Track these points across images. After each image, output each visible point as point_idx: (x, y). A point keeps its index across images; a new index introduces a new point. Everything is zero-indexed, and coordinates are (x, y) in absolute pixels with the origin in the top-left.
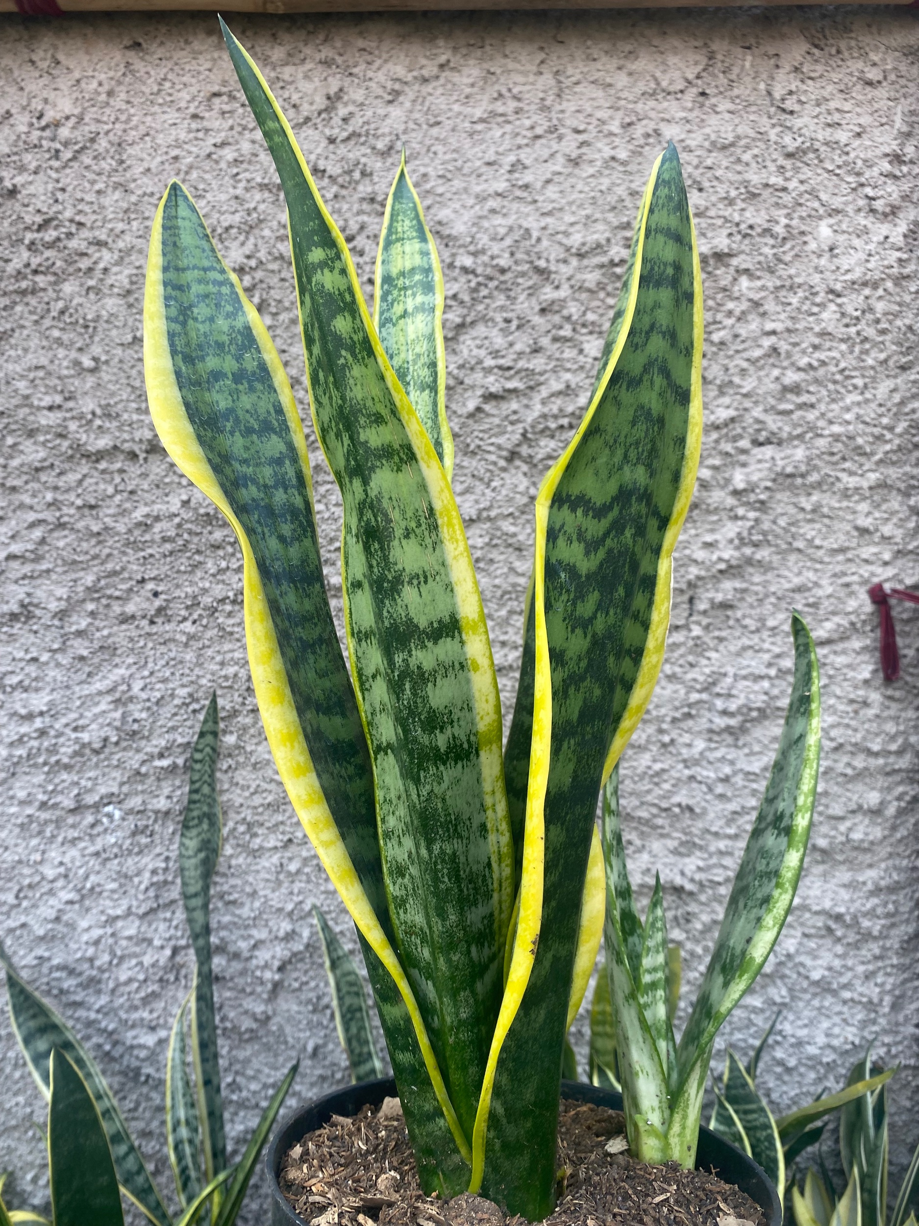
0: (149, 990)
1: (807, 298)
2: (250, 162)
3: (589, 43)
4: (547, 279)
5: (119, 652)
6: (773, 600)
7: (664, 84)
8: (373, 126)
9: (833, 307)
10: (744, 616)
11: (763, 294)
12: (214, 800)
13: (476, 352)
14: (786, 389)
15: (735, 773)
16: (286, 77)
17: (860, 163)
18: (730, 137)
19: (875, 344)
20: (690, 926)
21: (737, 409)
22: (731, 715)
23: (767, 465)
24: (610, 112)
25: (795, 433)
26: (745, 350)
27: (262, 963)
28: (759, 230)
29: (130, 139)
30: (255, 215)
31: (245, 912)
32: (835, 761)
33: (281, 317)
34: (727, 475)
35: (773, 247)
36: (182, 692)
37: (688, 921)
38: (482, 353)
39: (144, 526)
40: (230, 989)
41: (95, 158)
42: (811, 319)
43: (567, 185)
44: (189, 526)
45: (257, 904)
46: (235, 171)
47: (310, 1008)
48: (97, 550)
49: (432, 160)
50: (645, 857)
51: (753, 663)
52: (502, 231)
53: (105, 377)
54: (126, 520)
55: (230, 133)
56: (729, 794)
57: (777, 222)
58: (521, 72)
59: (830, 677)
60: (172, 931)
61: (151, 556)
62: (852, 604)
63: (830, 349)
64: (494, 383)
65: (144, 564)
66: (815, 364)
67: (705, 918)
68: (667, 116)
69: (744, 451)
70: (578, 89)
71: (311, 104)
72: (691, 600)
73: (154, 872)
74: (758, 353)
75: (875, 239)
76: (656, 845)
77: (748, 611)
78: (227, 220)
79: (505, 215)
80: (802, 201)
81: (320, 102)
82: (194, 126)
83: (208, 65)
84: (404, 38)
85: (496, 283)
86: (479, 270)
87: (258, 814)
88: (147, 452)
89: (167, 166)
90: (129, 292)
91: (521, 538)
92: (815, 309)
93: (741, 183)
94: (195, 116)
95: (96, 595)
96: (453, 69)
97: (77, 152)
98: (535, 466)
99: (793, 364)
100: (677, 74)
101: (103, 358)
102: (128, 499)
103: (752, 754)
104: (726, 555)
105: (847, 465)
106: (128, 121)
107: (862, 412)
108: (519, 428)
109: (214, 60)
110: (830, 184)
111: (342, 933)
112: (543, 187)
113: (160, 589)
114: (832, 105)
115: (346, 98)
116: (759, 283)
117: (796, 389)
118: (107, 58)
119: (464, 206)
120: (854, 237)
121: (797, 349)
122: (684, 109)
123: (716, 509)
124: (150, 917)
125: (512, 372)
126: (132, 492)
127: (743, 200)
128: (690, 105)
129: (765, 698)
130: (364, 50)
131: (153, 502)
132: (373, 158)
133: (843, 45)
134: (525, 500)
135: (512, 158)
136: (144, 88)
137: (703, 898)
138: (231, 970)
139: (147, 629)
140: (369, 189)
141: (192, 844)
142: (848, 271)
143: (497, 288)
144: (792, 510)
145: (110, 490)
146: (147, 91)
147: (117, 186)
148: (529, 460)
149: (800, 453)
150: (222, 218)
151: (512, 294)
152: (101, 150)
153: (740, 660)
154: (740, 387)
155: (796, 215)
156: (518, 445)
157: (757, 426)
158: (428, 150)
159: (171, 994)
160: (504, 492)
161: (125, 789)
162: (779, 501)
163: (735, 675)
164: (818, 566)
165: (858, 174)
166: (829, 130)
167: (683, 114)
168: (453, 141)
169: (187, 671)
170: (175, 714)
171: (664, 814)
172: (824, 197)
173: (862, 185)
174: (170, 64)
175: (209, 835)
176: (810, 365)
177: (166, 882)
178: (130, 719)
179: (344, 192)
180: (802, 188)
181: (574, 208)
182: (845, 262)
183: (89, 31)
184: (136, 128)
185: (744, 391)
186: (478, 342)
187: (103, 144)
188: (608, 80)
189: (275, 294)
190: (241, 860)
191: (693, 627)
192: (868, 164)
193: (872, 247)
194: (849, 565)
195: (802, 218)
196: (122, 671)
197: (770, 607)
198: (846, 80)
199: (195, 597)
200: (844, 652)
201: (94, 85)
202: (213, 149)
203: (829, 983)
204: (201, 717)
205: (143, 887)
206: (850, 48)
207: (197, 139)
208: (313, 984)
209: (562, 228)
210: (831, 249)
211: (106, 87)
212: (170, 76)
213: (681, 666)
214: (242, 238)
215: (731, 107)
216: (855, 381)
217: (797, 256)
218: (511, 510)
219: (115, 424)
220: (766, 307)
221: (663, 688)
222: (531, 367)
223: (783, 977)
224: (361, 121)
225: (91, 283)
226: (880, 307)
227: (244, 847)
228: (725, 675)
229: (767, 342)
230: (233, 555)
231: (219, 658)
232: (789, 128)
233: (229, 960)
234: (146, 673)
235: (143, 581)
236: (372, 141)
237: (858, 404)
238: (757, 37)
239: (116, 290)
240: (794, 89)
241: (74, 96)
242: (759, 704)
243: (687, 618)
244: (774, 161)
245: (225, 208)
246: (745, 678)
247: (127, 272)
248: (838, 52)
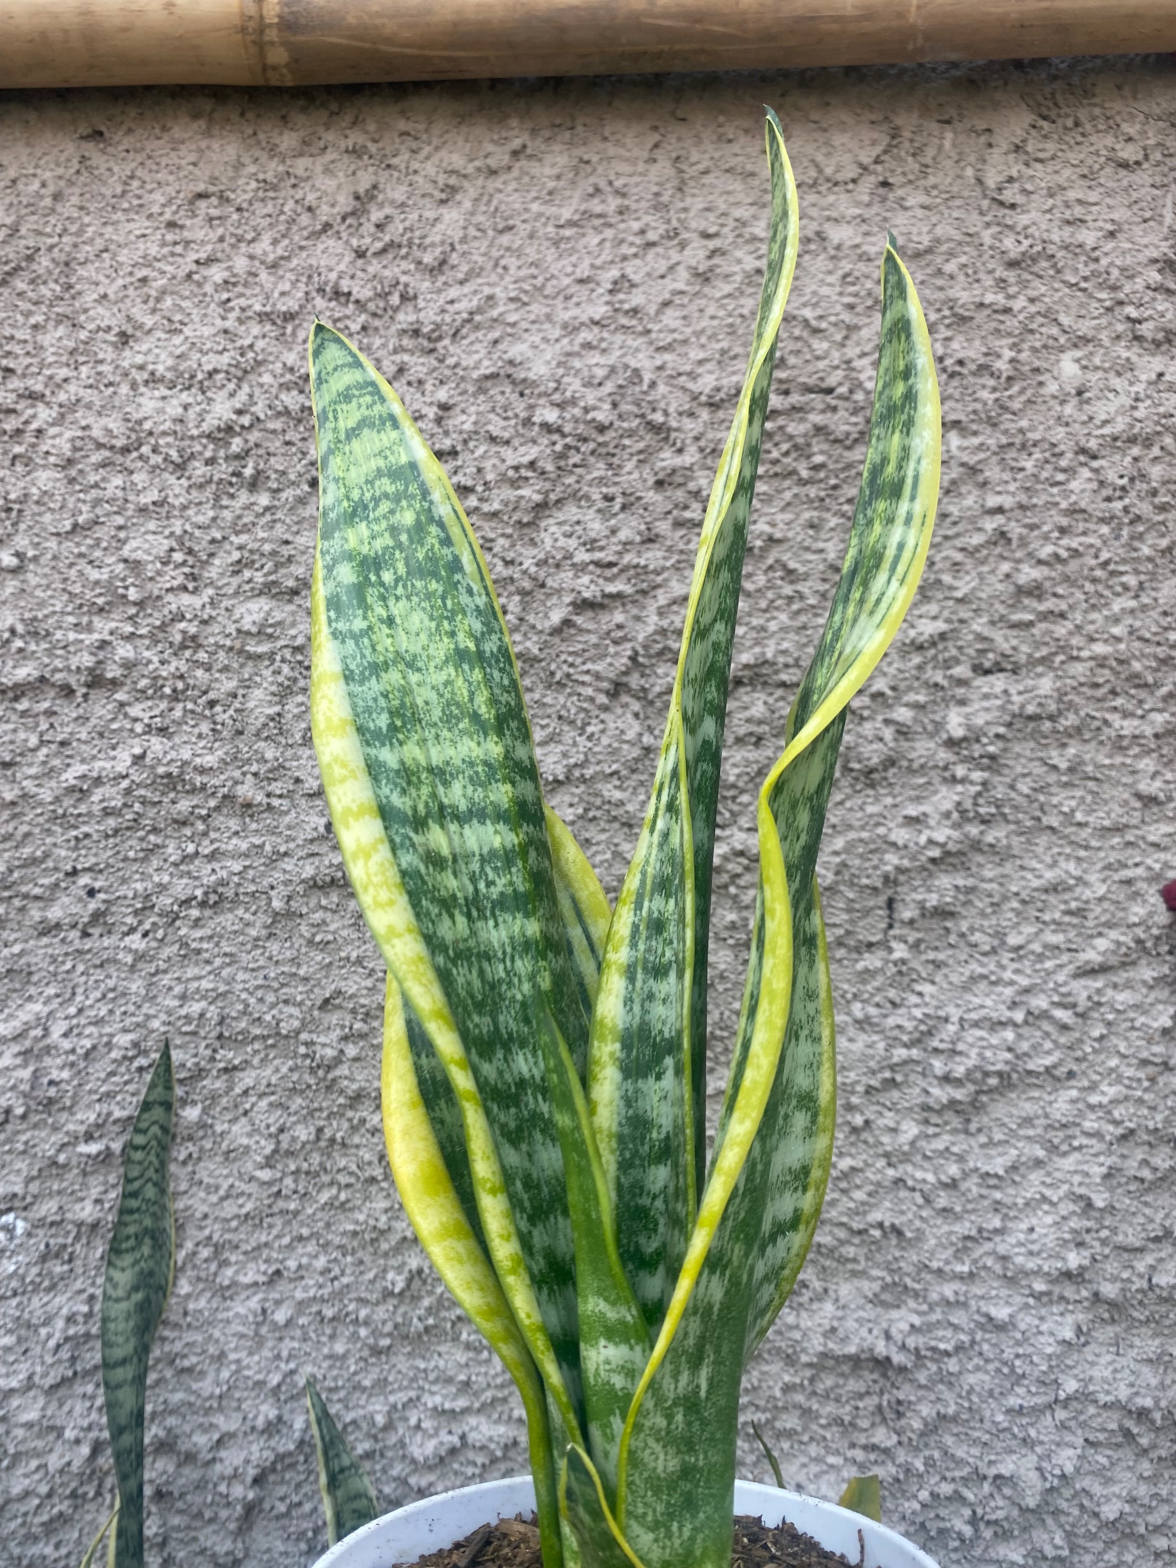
0: (55, 1511)
1: (1047, 462)
2: (246, 285)
3: (721, 119)
4: (666, 439)
5: (35, 978)
6: (1015, 904)
7: (829, 171)
8: (418, 233)
9: (1086, 473)
10: (972, 929)
11: (982, 456)
12: (164, 1208)
13: (562, 542)
14: (1022, 591)
15: (966, 1175)
16: (300, 172)
17: (1115, 273)
18: (926, 240)
19: (1153, 526)
20: (903, 1422)
21: (948, 621)
22: (958, 1083)
23: (999, 702)
24: (753, 210)
25: (1037, 655)
26: (957, 535)
27: (229, 1471)
28: (974, 367)
29: (81, 257)
30: (250, 355)
31: (206, 1386)
32: (1123, 1157)
33: (284, 495)
34: (938, 718)
35: (994, 390)
36: (124, 1040)
37: (900, 1415)
38: (573, 543)
39: (80, 793)
40: (180, 1512)
41: (32, 281)
42: (1055, 490)
43: (694, 307)
44: (142, 792)
45: (225, 1374)
46: (225, 296)
47: (303, 1546)
48: (10, 828)
49: (502, 278)
50: (829, 1307)
51: (989, 1002)
52: (600, 373)
53: (33, 580)
54: (53, 784)
55: (219, 246)
56: (958, 1209)
57: (999, 356)
58: (627, 160)
59: (1109, 1024)
60: (94, 1416)
61: (87, 836)
62: (1137, 912)
63: (1084, 533)
64: (588, 586)
65: (76, 848)
66: (1064, 554)
67: (926, 1410)
68: (834, 214)
69: (962, 682)
70: (707, 180)
71: (333, 206)
72: (890, 904)
73: (70, 1319)
74: (977, 539)
75: (1143, 377)
76: (845, 1290)
77: (978, 922)
78: (211, 362)
79: (604, 351)
80: (1034, 326)
81: (345, 202)
82: (170, 237)
83: (192, 158)
84: (463, 119)
85: (592, 445)
86: (567, 429)
87: (229, 1230)
88: (89, 686)
89: (131, 291)
90: (70, 462)
91: (630, 808)
92: (1060, 477)
93: (944, 303)
94: (172, 225)
95: (6, 894)
96: (530, 157)
97: (8, 273)
98: (652, 703)
99: (1030, 555)
100: (847, 159)
101: (30, 553)
102: (57, 754)
103: (991, 1144)
104: (940, 836)
105: (1119, 702)
106: (80, 232)
107: (1137, 624)
108: (627, 649)
109: (201, 151)
110: (1074, 303)
111: (354, 1422)
112: (658, 313)
113: (97, 885)
114: (1072, 195)
115: (381, 197)
116: (976, 441)
117: (1036, 591)
118: (55, 151)
119: (545, 340)
120: (1112, 374)
121: (1036, 533)
122: (858, 204)
123: (922, 766)
124: (62, 1392)
125: (615, 570)
126: (63, 744)
127: (948, 326)
128: (866, 198)
129: (1008, 1056)
130: (408, 134)
131: (94, 757)
132: (418, 276)
133: (1083, 114)
134: (636, 752)
135: (614, 273)
136: (103, 190)
137: (922, 1377)
138: (182, 1481)
139: (77, 945)
140: (412, 318)
141: (124, 1278)
142: (1106, 422)
143: (593, 452)
144: (1038, 769)
145: (33, 741)
146: (108, 193)
147: (61, 319)
148: (642, 695)
149: (1046, 685)
150: (204, 359)
151: (616, 461)
152: (41, 271)
153: (968, 996)
154: (951, 588)
155: (1025, 346)
156: (626, 673)
157: (979, 646)
158: (496, 265)
159: (88, 1517)
160: (605, 741)
161: (34, 1188)
162: (1019, 755)
163: (961, 1019)
164: (1082, 853)
165: (1114, 288)
166: (1068, 229)
167: (858, 211)
168: (531, 253)
169: (131, 1008)
170: (113, 1074)
171: (856, 1241)
172: (1065, 320)
173: (1121, 303)
174: (139, 158)
175: (151, 1263)
176: (1056, 556)
177: (87, 1336)
178: (45, 1081)
179: (377, 323)
180: (1033, 309)
181: (703, 340)
182: (1101, 410)
183: (32, 116)
184: (90, 242)
185: (959, 594)
186: (567, 528)
187: (44, 262)
188: (749, 167)
189: (277, 463)
190: (202, 1303)
191: (894, 944)
192: (1129, 273)
193: (1139, 388)
194: (1130, 851)
195: (1034, 350)
196: (37, 1007)
197: (1010, 915)
198: (1090, 162)
199: (147, 897)
200: (1128, 985)
201: (36, 185)
202: (194, 267)
203: (1132, 1524)
204: (148, 1077)
205: (52, 1343)
206: (1094, 118)
207: (173, 254)
208: (307, 1507)
209: (688, 368)
210: (1080, 393)
211: (51, 189)
212: (138, 173)
213: (878, 1005)
214: (231, 386)
215: (924, 199)
216: (1124, 579)
217: (1029, 401)
218: (615, 767)
219: (44, 645)
220: (987, 474)
221: (851, 1040)
222: (643, 562)
223: (1056, 1513)
224: (401, 228)
225: (18, 449)
226: (1156, 472)
227: (208, 1283)
228: (946, 1020)
229: (990, 524)
230: (205, 834)
231: (178, 989)
232: (1010, 227)
233: (179, 1465)
234: (72, 1010)
235: (74, 872)
236: (417, 253)
237: (1132, 611)
238: (959, 107)
239: (52, 459)
240: (1015, 174)
241: (7, 201)
242: (999, 1067)
243: (885, 932)
244: (991, 272)
245: (208, 346)
246: (976, 1024)
247: (68, 434)
248: (1077, 124)
